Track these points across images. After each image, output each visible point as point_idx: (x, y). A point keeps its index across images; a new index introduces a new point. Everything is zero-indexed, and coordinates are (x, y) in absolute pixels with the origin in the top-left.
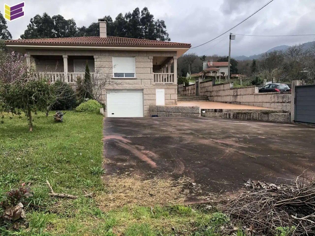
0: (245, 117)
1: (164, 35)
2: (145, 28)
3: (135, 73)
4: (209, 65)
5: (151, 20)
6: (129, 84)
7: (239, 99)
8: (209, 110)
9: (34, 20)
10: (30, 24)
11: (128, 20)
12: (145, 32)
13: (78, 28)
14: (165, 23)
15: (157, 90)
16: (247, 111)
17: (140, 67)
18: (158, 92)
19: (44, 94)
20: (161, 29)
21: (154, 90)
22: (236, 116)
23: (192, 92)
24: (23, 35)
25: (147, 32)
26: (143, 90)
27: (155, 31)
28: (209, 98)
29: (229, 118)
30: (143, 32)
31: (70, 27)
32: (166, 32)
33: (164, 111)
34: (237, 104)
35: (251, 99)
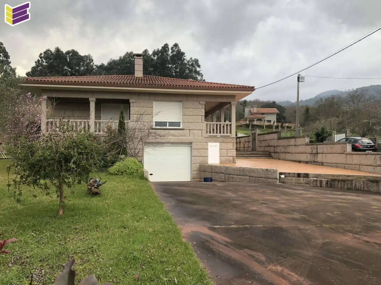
0: (344, 185)
1: (197, 76)
2: (175, 67)
3: (181, 121)
4: (252, 112)
5: (182, 59)
6: (174, 135)
7: (320, 158)
8: (289, 173)
9: (44, 55)
10: (38, 59)
11: (156, 58)
12: (175, 72)
13: (95, 65)
14: (199, 62)
15: (210, 144)
16: (345, 178)
17: (189, 115)
18: (211, 146)
19: (87, 159)
20: (194, 69)
21: (205, 143)
22: (330, 184)
23: (246, 146)
24: (29, 72)
25: (177, 72)
26: (191, 143)
27: (187, 71)
28: (272, 154)
29: (321, 186)
30: (173, 72)
31: (87, 64)
32: (201, 72)
33: (222, 173)
34: (317, 165)
35: (341, 159)
